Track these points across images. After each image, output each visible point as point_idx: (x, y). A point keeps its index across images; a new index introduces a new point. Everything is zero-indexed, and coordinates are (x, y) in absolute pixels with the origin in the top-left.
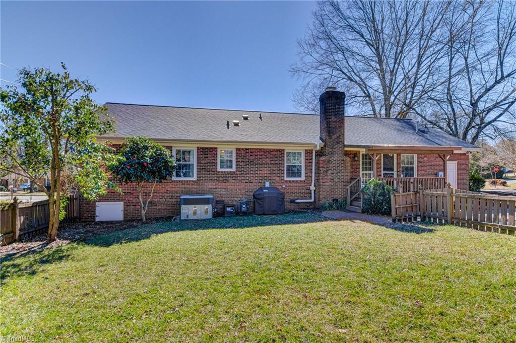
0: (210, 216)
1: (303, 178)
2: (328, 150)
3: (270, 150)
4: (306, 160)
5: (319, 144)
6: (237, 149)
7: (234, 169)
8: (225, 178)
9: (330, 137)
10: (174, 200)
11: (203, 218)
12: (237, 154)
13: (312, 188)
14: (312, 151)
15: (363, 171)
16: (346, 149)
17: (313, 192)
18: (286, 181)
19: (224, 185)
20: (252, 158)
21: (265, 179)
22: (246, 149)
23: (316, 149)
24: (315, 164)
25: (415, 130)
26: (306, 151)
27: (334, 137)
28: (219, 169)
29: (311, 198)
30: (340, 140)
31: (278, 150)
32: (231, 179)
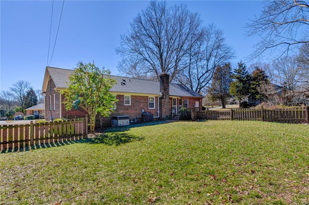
0: (128, 124)
1: (154, 108)
2: (164, 97)
3: (143, 96)
4: (156, 101)
5: (161, 94)
6: (131, 96)
7: (130, 104)
8: (127, 108)
9: (165, 92)
10: (107, 119)
11: (126, 125)
12: (131, 98)
13: (158, 112)
14: (158, 97)
15: (174, 105)
16: (170, 97)
17: (159, 114)
18: (149, 109)
19: (127, 111)
20: (137, 100)
21: (142, 108)
22: (135, 96)
23: (160, 96)
24: (159, 102)
25: (186, 89)
26: (156, 97)
27: (166, 92)
28: (125, 105)
29: (158, 116)
30: (168, 93)
31: (146, 96)
32: (129, 109)
